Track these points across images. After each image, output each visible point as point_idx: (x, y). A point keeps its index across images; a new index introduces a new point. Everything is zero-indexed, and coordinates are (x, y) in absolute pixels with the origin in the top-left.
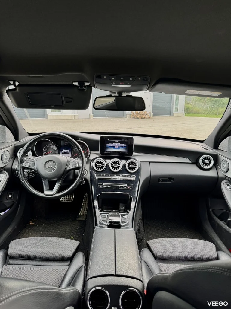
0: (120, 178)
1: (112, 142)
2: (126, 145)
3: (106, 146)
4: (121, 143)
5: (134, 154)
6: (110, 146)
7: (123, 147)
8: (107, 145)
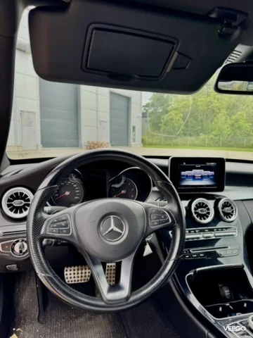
0: (206, 235)
1: (191, 169)
2: (213, 173)
3: (180, 176)
4: (206, 169)
5: (226, 187)
6: (187, 176)
7: (208, 176)
8: (183, 173)
